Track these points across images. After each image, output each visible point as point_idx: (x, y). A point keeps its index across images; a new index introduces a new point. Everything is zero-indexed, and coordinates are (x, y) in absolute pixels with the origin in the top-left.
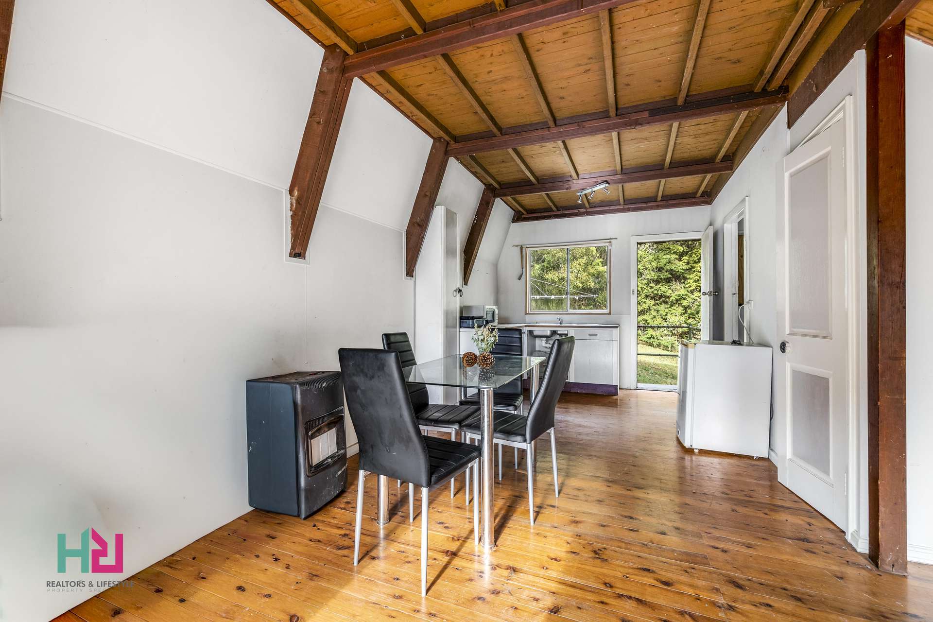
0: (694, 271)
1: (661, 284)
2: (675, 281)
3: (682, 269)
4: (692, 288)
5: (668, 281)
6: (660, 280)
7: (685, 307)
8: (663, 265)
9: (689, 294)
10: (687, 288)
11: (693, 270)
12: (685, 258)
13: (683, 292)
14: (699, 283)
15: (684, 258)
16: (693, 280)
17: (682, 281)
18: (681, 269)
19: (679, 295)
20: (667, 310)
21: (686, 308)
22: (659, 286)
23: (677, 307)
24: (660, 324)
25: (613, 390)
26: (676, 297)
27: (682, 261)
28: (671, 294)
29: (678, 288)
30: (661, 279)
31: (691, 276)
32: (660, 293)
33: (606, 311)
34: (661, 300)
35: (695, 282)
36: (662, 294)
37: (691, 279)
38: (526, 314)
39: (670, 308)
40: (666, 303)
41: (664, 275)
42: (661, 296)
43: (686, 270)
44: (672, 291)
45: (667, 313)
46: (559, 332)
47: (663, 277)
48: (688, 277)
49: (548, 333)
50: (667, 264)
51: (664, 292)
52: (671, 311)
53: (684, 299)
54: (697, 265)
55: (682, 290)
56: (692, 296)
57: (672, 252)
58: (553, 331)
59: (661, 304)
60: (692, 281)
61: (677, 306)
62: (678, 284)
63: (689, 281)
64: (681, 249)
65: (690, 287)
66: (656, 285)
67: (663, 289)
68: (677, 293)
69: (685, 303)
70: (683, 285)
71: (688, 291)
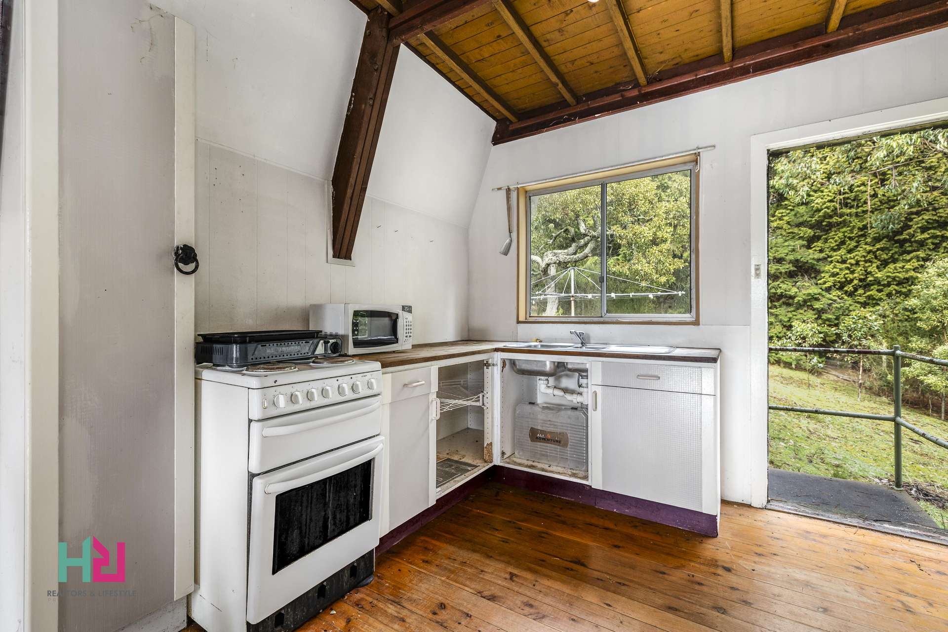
0: (831, 262)
1: (780, 280)
2: (802, 275)
3: (813, 259)
4: (827, 285)
5: (791, 275)
6: (779, 275)
7: (818, 311)
8: (783, 255)
9: (824, 293)
10: (820, 284)
11: (829, 259)
12: (819, 244)
13: (814, 290)
14: (839, 278)
15: (815, 244)
16: (830, 274)
17: (813, 275)
18: (811, 259)
19: (809, 294)
20: (790, 315)
21: (820, 312)
22: (778, 283)
23: (805, 311)
24: (780, 333)
25: (704, 525)
26: (804, 297)
27: (811, 248)
28: (796, 292)
29: (807, 284)
30: (781, 273)
31: (827, 268)
32: (779, 291)
33: (687, 317)
34: (781, 301)
35: (833, 277)
36: (782, 293)
37: (827, 272)
38: (518, 322)
39: (794, 311)
40: (788, 305)
41: (785, 268)
42: (781, 296)
43: (819, 260)
44: (798, 288)
45: (790, 318)
46: (570, 366)
47: (783, 271)
48: (822, 269)
49: (548, 367)
50: (790, 253)
51: (786, 291)
52: (796, 316)
53: (817, 299)
54: (835, 253)
55: (812, 287)
56: (828, 296)
57: (797, 237)
58: (559, 363)
59: (780, 306)
60: (827, 275)
61: (806, 309)
62: (807, 279)
63: (823, 275)
64: (810, 232)
65: (825, 283)
66: (773, 281)
67: (784, 286)
68: (804, 292)
69: (817, 305)
70: (813, 281)
71: (821, 289)
